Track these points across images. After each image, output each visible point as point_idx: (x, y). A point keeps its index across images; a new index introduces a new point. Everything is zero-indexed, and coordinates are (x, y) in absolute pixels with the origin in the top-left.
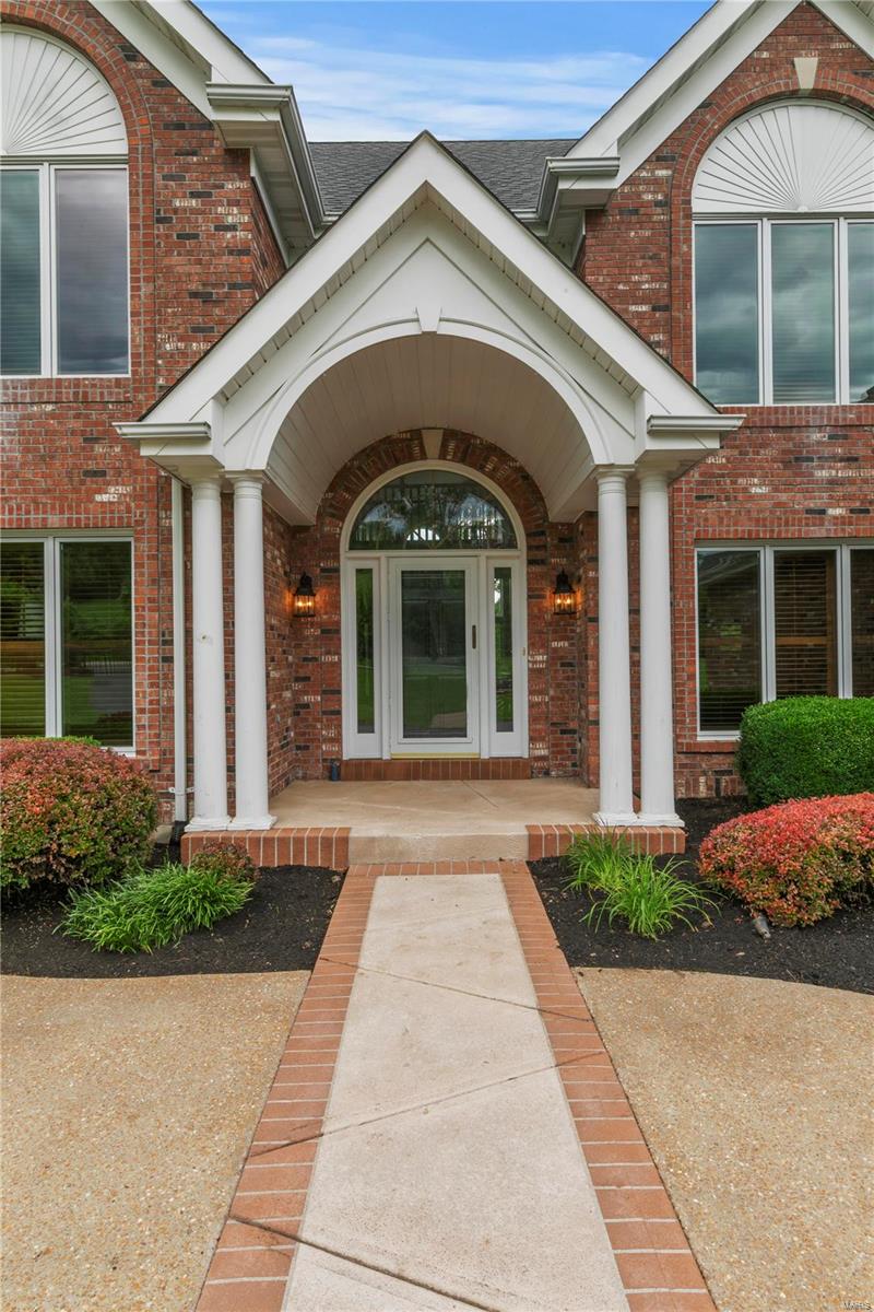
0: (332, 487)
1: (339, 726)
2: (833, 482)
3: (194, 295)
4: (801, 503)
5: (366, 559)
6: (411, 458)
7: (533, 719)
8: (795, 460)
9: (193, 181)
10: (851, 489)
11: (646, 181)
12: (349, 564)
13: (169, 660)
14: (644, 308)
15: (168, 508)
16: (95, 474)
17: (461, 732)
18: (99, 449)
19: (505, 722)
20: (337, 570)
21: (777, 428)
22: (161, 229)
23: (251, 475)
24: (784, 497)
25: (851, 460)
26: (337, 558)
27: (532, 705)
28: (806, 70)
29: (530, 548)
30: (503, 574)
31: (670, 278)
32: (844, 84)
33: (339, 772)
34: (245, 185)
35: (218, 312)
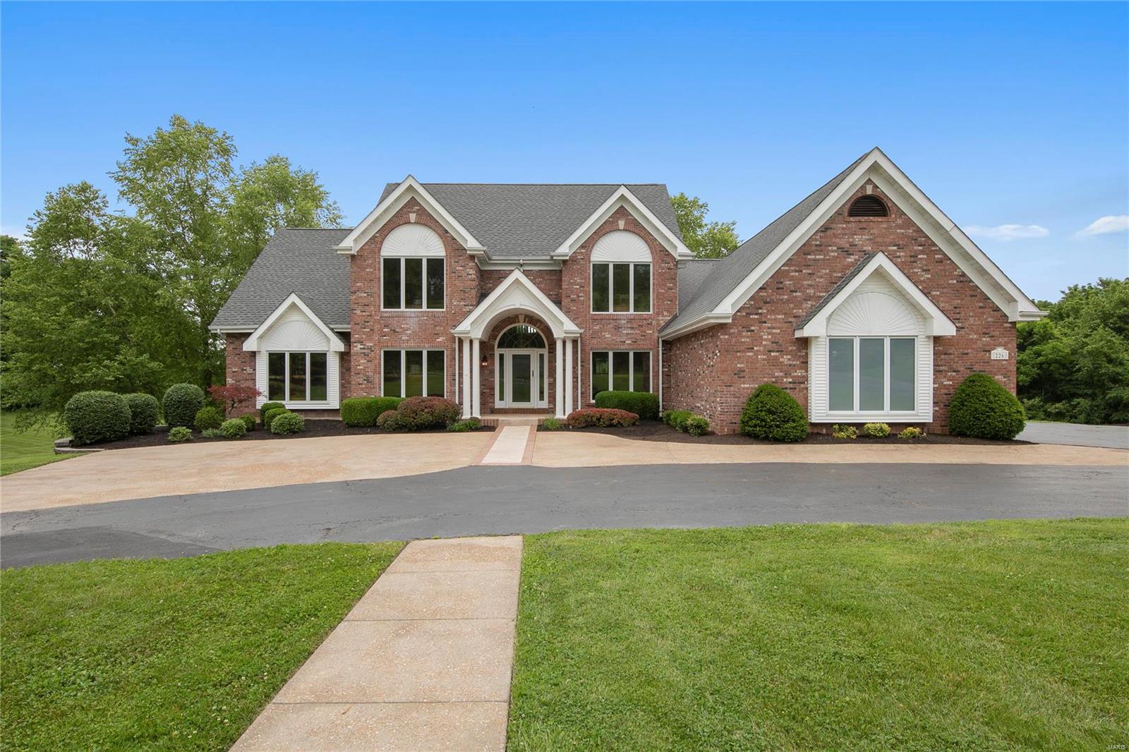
0: (493, 331)
1: (494, 399)
2: (628, 334)
3: (462, 291)
4: (619, 339)
5: (502, 351)
6: (515, 323)
7: (549, 397)
8: (617, 328)
9: (461, 263)
10: (632, 336)
11: (579, 253)
12: (497, 352)
13: (455, 380)
14: (578, 287)
15: (455, 343)
16: (436, 334)
17: (529, 400)
18: (437, 328)
19: (542, 398)
20: (494, 354)
21: (613, 319)
22: (453, 275)
23: (477, 339)
24: (614, 338)
25: (632, 328)
26: (494, 351)
27: (549, 393)
28: (621, 224)
29: (549, 349)
30: (542, 356)
31: (585, 279)
32: (633, 229)
33: (494, 411)
34: (474, 264)
35: (467, 295)
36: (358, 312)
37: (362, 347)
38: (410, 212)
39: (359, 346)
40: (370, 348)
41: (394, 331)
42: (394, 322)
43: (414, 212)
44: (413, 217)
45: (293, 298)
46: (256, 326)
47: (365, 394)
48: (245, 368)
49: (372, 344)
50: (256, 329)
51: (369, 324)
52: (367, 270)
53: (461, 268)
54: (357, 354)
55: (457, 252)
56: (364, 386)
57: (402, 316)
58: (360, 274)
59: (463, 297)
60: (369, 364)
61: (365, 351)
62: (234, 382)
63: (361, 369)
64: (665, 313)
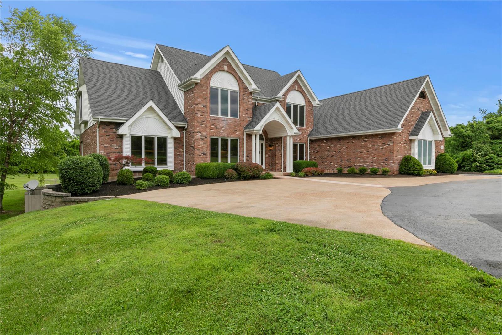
3: (246, 109)
4: (295, 138)
7: (266, 164)
9: (246, 95)
13: (244, 154)
15: (244, 135)
16: (236, 130)
18: (236, 127)
19: (262, 164)
22: (243, 101)
23: (259, 134)
27: (266, 162)
28: (296, 87)
29: (266, 141)
30: (262, 144)
32: (299, 90)
35: (249, 112)
36: (199, 115)
37: (201, 135)
38: (224, 65)
39: (199, 135)
40: (205, 136)
41: (217, 128)
42: (217, 122)
43: (226, 65)
44: (226, 68)
45: (151, 103)
46: (127, 119)
47: (202, 161)
48: (113, 145)
49: (206, 134)
50: (127, 120)
51: (204, 122)
52: (204, 93)
53: (246, 98)
54: (198, 139)
55: (245, 89)
56: (202, 157)
57: (220, 119)
58: (200, 94)
59: (247, 113)
60: (205, 145)
61: (202, 137)
62: (105, 153)
63: (201, 147)
64: (310, 128)
